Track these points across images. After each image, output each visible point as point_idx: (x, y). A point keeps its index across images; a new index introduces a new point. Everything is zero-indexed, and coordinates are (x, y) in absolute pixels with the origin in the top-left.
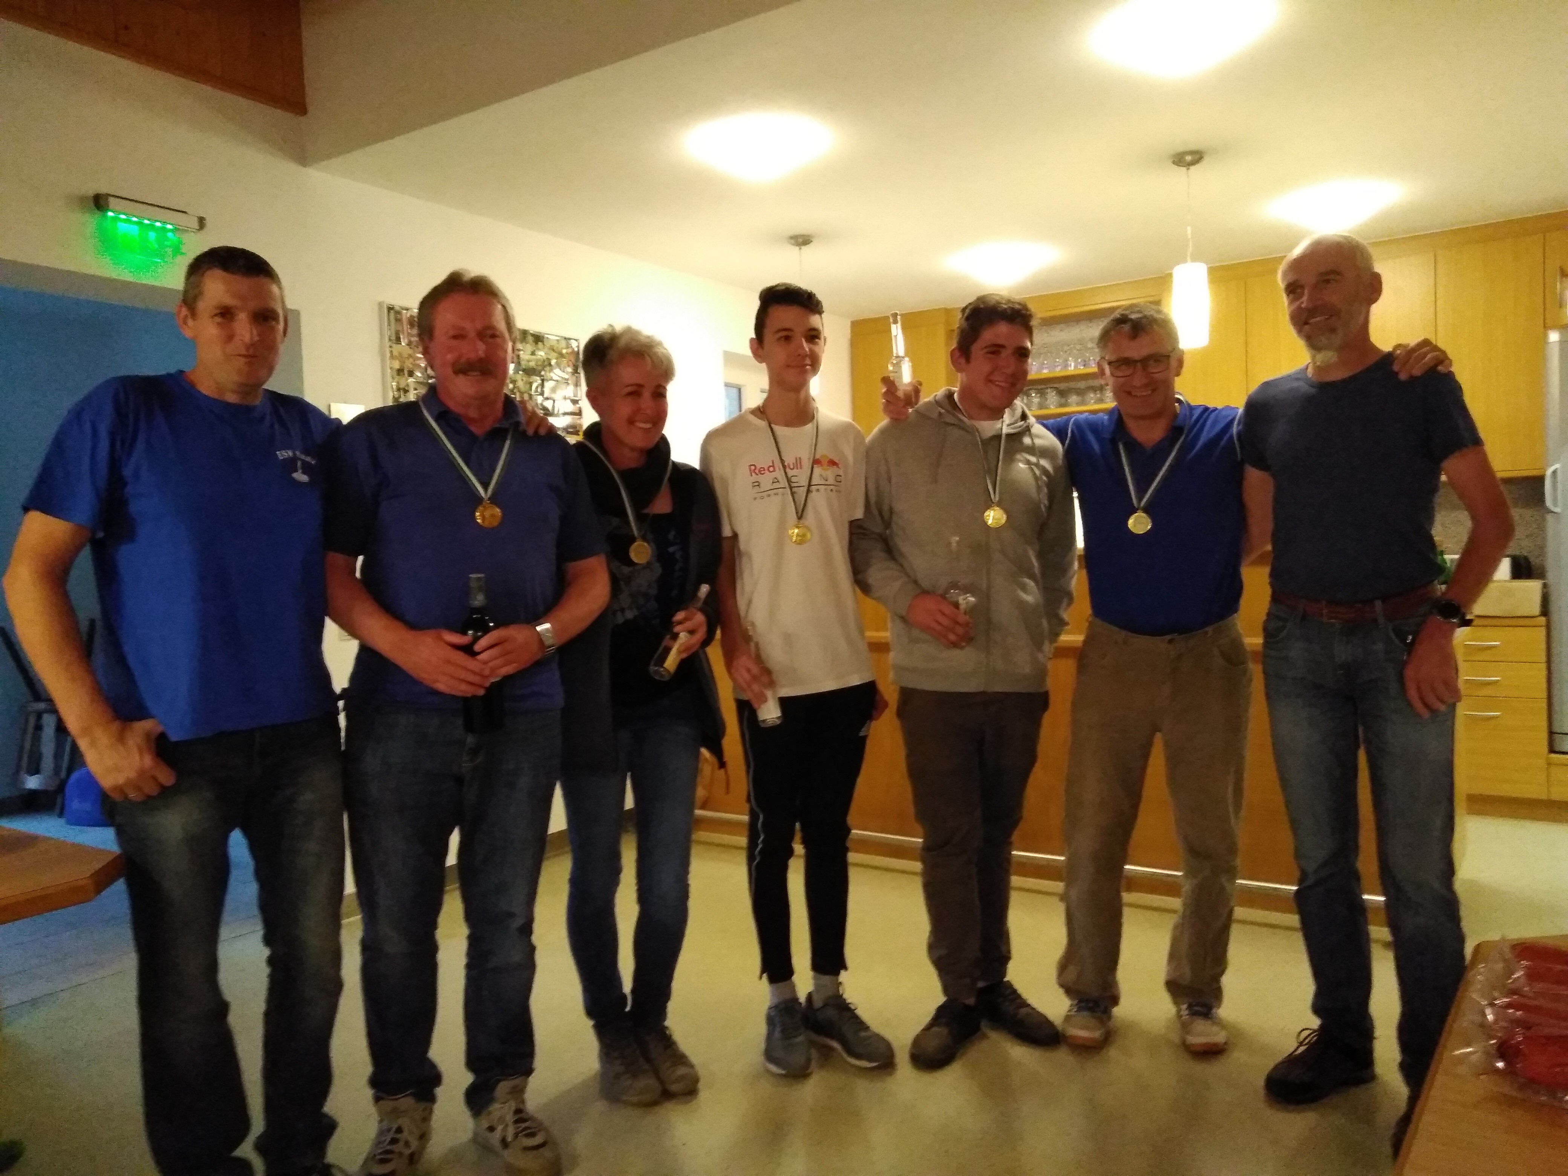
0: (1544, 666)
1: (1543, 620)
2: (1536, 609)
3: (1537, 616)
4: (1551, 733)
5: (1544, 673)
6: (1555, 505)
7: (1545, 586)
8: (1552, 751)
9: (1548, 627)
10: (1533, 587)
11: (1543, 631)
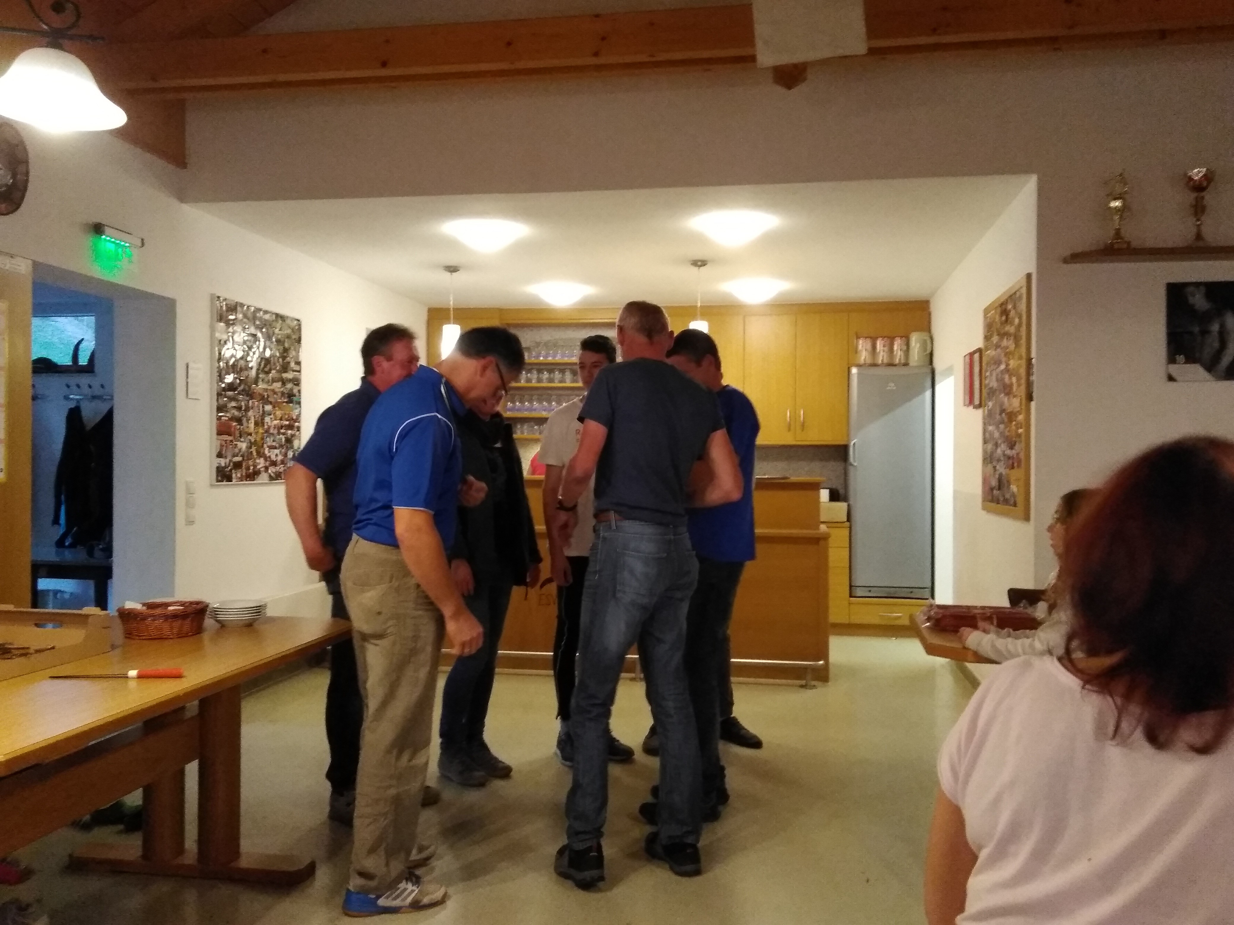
0: (848, 549)
1: (848, 524)
2: (845, 519)
3: (845, 522)
4: (851, 586)
5: (848, 553)
6: (855, 461)
7: (849, 506)
8: (851, 596)
9: (850, 528)
10: (842, 506)
11: (846, 532)
